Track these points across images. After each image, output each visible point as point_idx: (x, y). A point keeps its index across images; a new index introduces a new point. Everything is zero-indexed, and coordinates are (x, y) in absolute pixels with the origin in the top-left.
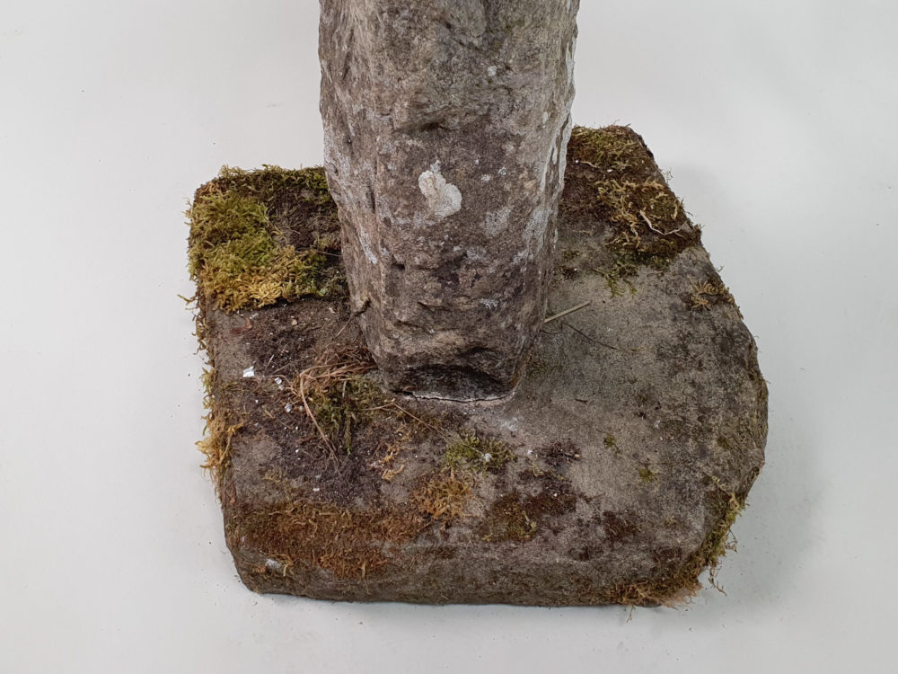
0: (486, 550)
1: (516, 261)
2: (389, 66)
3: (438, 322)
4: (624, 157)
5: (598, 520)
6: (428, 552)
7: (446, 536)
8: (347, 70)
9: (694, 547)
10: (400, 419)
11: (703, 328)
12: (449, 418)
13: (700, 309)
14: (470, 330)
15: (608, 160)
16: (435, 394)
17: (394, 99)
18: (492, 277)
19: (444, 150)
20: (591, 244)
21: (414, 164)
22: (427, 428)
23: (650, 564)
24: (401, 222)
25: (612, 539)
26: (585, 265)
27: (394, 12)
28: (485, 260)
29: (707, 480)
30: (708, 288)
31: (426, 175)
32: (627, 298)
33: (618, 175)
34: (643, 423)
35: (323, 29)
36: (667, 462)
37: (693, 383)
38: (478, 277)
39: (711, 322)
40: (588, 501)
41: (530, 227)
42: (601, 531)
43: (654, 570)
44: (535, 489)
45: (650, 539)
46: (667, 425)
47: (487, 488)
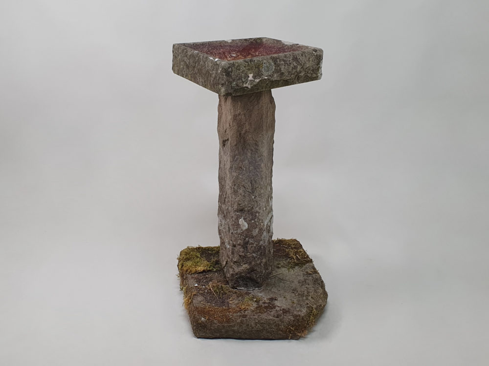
0: (254, 315)
1: (260, 244)
2: (233, 196)
3: (243, 261)
4: (294, 245)
5: (281, 310)
6: (240, 316)
7: (245, 313)
8: (225, 200)
9: (303, 315)
10: (234, 293)
11: (310, 278)
12: (246, 293)
13: (310, 274)
14: (250, 263)
15: (289, 245)
16: (243, 288)
17: (234, 203)
18: (255, 247)
19: (244, 215)
20: (283, 262)
21: (238, 218)
22: (240, 295)
23: (293, 319)
24: (235, 232)
25: (284, 313)
26: (282, 266)
27: (235, 185)
28: (253, 243)
29: (307, 304)
30: (312, 270)
31: (240, 220)
32: (292, 272)
33: (292, 248)
34: (293, 294)
35: (220, 196)
36: (299, 301)
37: (306, 287)
38: (252, 247)
39: (313, 277)
40: (279, 307)
41: (263, 236)
42: (281, 312)
43: (294, 321)
44: (266, 305)
45: (293, 313)
46: (299, 294)
47: (255, 305)
